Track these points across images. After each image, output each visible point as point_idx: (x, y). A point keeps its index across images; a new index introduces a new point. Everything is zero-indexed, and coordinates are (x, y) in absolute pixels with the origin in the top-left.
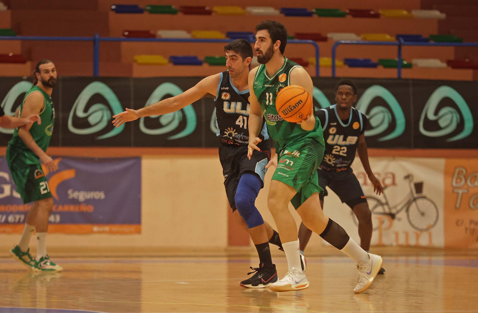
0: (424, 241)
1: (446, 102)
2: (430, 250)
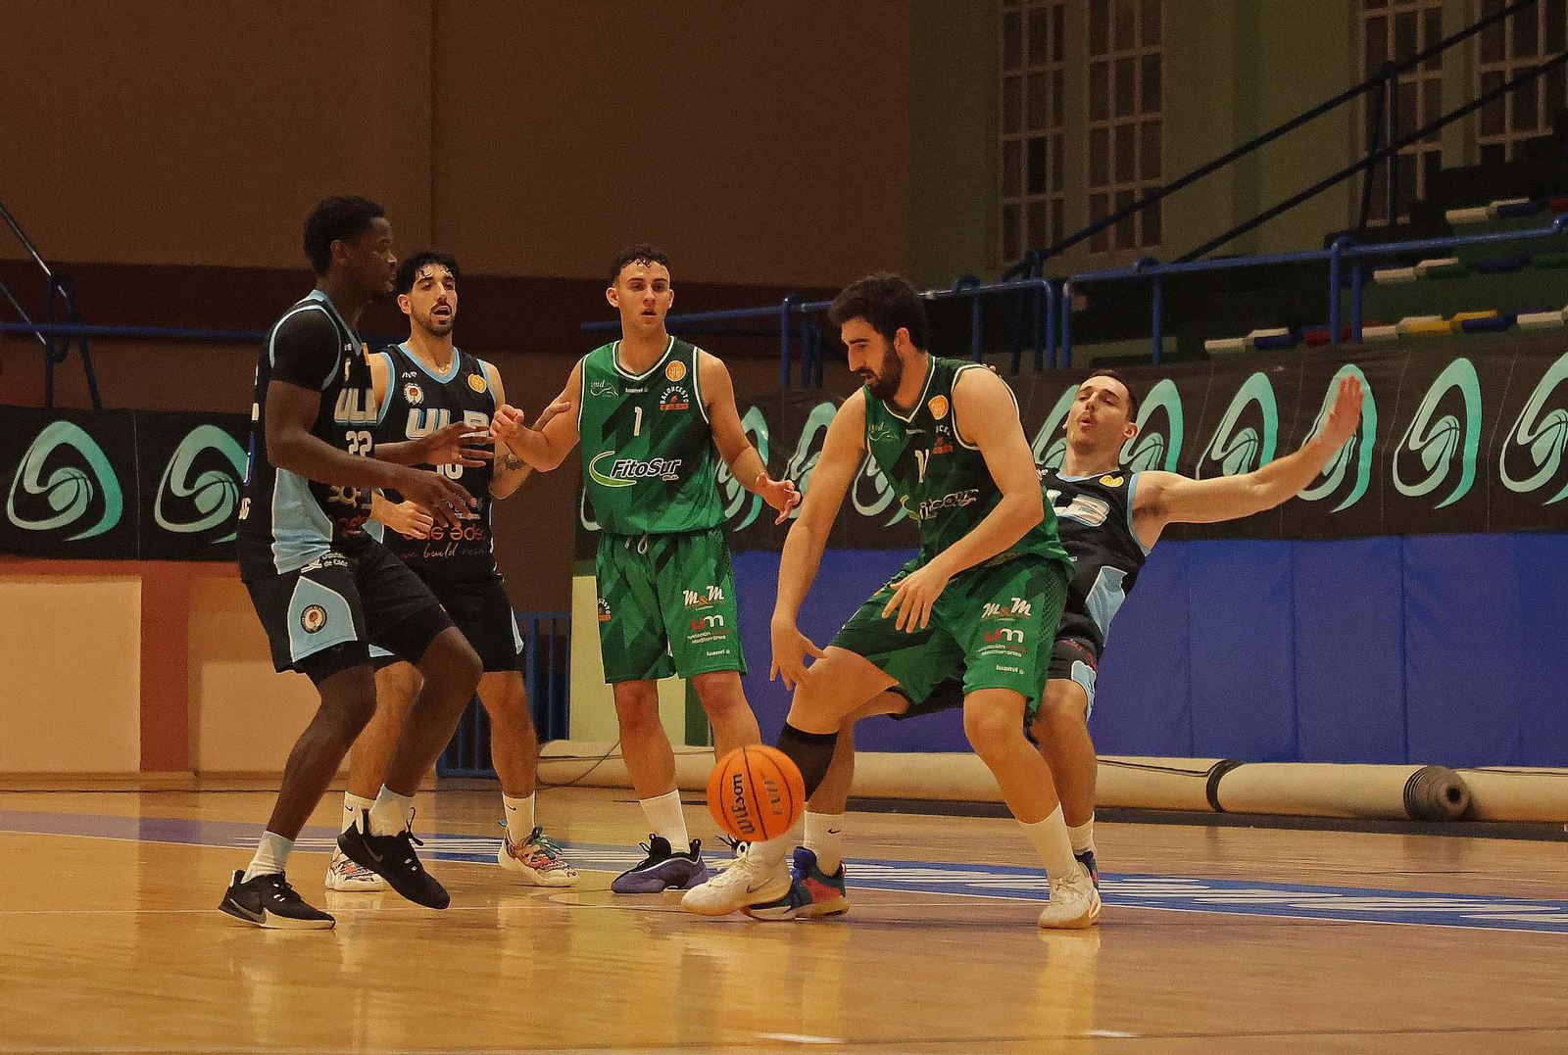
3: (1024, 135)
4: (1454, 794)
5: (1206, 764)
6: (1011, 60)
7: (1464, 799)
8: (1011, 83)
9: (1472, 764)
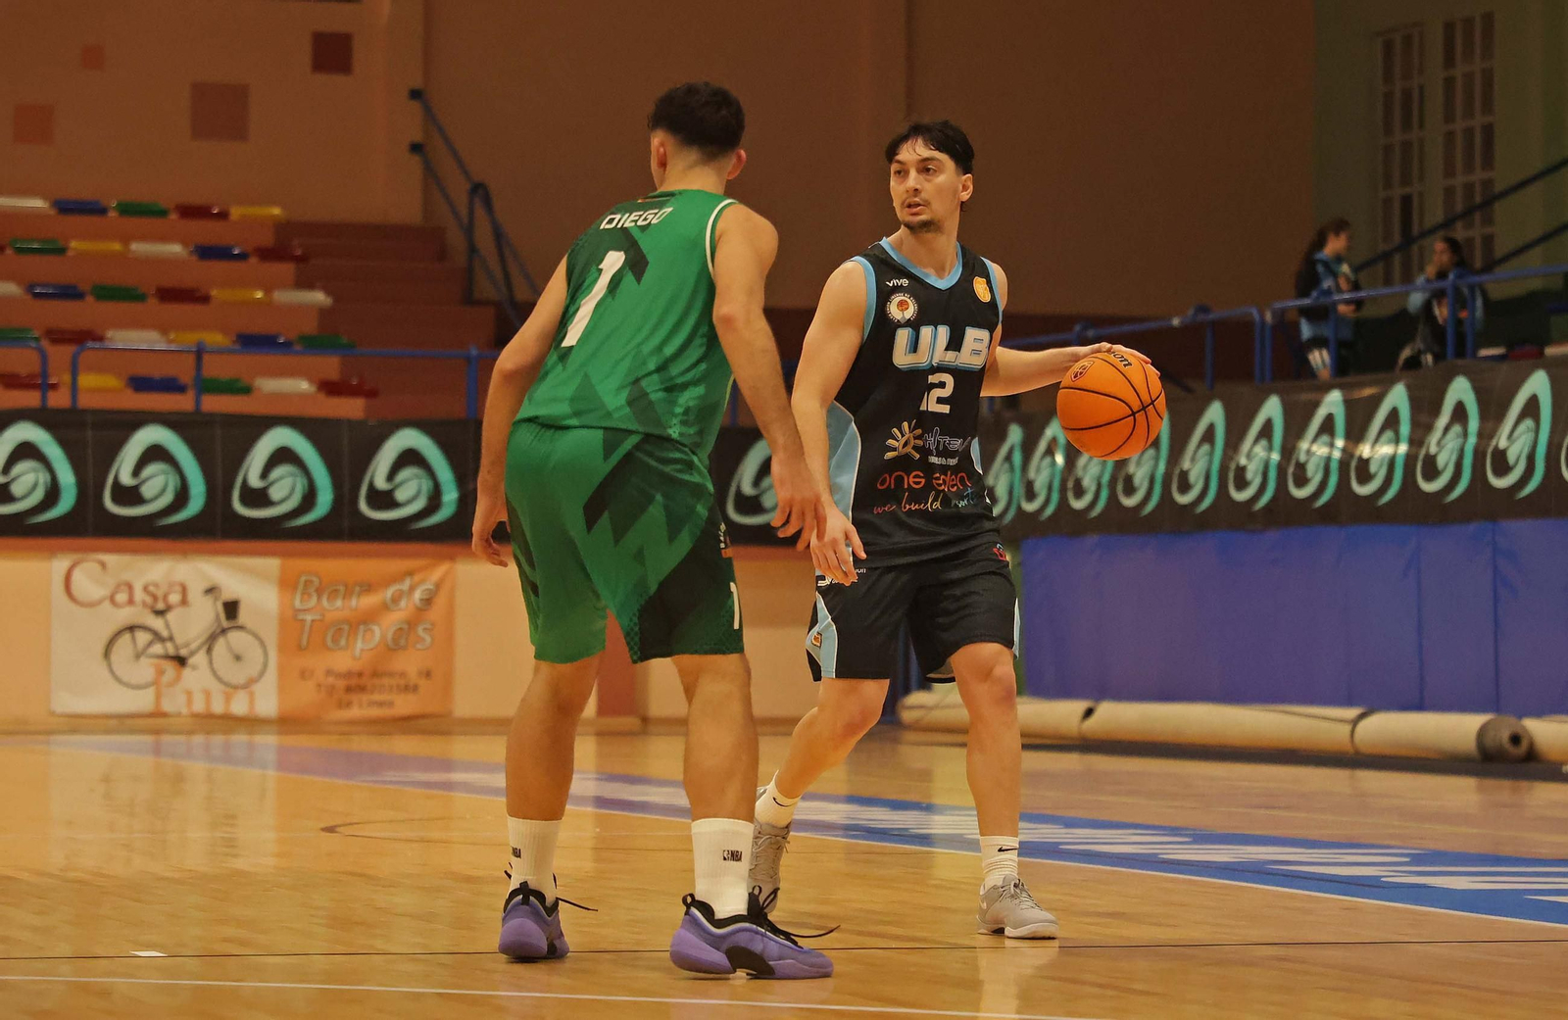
0: (239, 707)
1: (283, 456)
2: (251, 723)
3: (1398, 192)
4: (1516, 739)
5: (1352, 713)
6: (1388, 130)
7: (1525, 744)
8: (1388, 149)
9: (1539, 713)
